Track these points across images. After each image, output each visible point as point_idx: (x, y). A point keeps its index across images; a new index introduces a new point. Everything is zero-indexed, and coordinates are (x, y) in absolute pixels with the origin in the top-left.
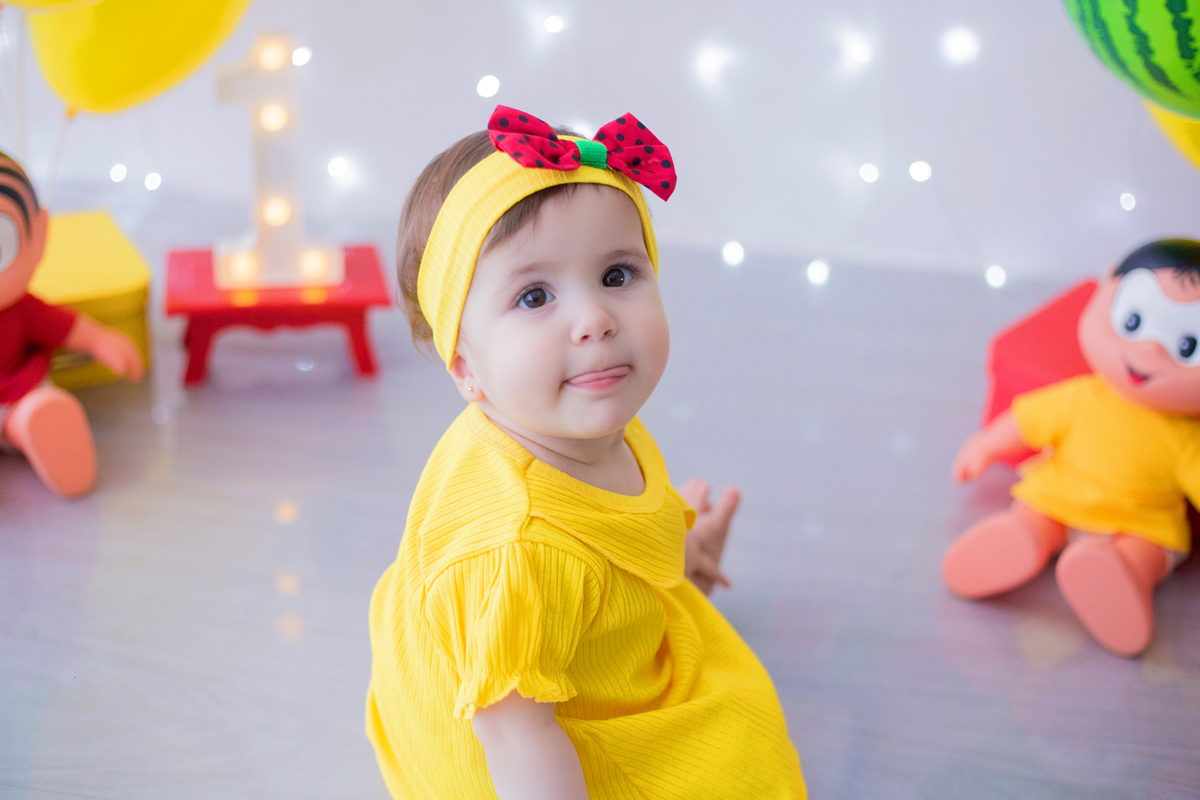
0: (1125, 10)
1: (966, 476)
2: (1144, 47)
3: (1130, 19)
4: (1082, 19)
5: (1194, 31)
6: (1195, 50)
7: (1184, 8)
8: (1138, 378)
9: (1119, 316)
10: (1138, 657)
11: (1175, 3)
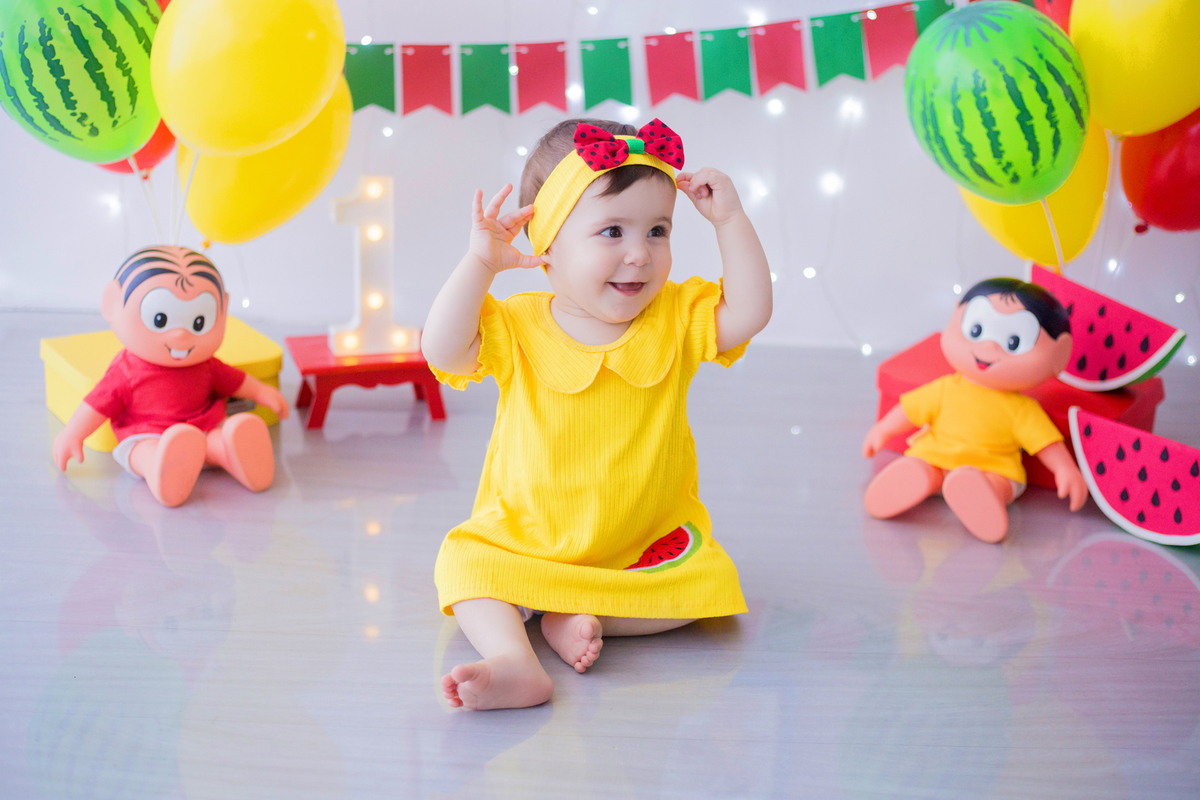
0: (957, 129)
1: (871, 452)
2: (970, 154)
3: (959, 134)
4: (928, 138)
5: (1001, 139)
6: (1003, 152)
7: (994, 124)
8: (983, 365)
9: (967, 328)
10: (999, 543)
11: (988, 121)
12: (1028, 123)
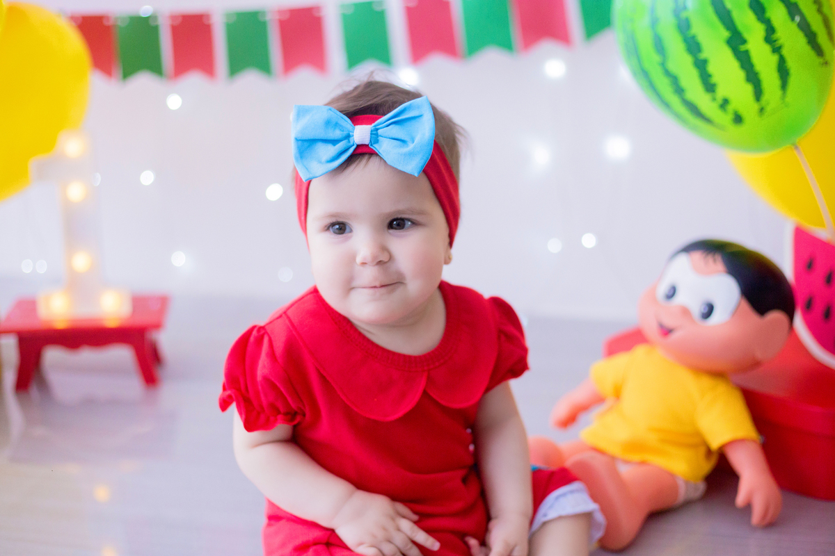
0: (658, 58)
2: (678, 88)
3: (663, 64)
5: (711, 68)
6: (715, 85)
7: (700, 50)
8: (666, 332)
9: (662, 290)
11: (693, 47)
12: (743, 48)
